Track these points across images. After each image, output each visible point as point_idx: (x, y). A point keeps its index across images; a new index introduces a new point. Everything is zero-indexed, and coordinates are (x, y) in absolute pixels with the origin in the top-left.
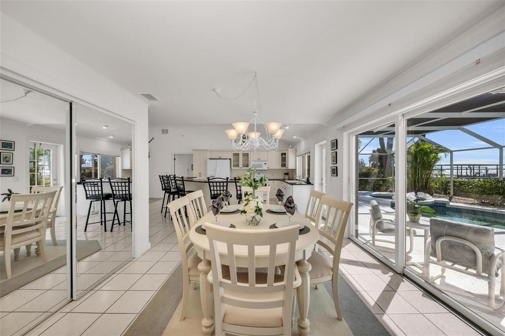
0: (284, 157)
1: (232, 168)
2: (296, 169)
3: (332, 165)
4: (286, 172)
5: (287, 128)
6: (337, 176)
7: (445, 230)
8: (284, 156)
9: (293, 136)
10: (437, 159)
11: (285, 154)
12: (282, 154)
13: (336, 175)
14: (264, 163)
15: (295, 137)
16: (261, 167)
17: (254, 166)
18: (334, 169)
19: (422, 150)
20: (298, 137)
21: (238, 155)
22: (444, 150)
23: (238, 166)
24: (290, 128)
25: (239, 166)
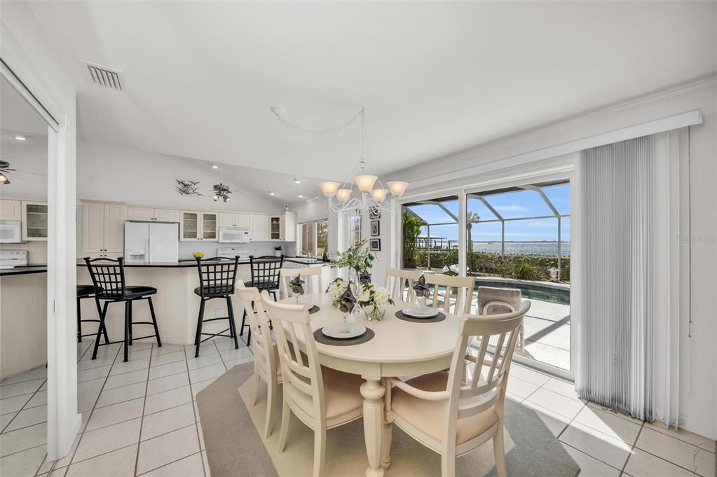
0: (276, 225)
1: (182, 238)
2: (295, 242)
3: (372, 238)
4: (278, 246)
5: (297, 182)
6: (380, 250)
7: (490, 296)
8: (275, 222)
9: (298, 194)
10: (419, 232)
11: (277, 219)
12: (273, 219)
13: (378, 249)
14: (243, 232)
15: (300, 196)
16: (238, 239)
17: (226, 236)
18: (377, 242)
19: (410, 222)
20: (305, 198)
21: (194, 216)
22: (425, 224)
23: (194, 235)
24: (301, 182)
25: (196, 237)
